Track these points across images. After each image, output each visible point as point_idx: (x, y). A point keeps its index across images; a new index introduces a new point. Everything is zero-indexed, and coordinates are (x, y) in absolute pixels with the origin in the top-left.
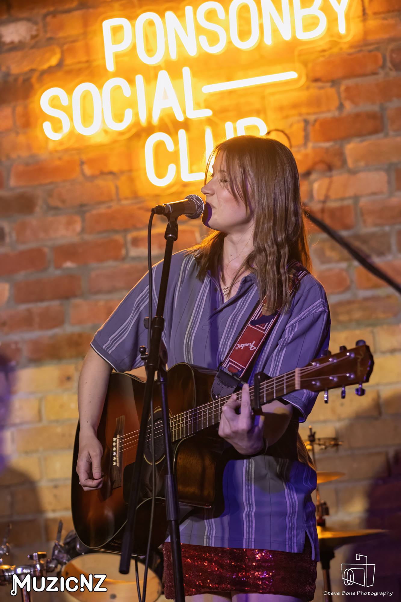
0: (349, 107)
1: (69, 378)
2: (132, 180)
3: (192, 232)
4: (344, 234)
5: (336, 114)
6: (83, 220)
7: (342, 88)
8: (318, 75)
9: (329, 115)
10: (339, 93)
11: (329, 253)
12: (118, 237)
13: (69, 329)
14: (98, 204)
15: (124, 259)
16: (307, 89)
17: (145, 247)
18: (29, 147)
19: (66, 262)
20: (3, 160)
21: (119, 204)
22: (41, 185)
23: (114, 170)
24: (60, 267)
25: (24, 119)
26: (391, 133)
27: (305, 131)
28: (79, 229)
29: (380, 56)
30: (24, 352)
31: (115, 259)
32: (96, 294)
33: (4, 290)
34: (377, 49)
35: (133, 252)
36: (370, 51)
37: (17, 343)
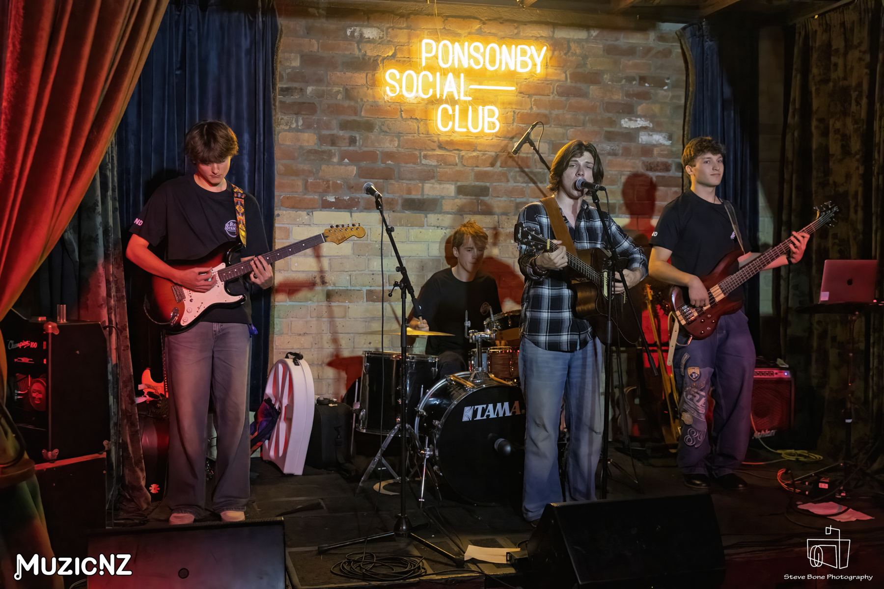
0: (535, 108)
2: (426, 125)
3: (455, 157)
4: (526, 170)
5: (529, 111)
6: (399, 141)
7: (533, 99)
8: (523, 90)
9: (526, 111)
10: (531, 101)
11: (518, 178)
12: (417, 153)
13: (387, 195)
14: (407, 134)
15: (418, 164)
16: (517, 96)
17: (430, 160)
18: (374, 97)
19: (388, 161)
20: (359, 100)
21: (419, 136)
22: (378, 118)
23: (418, 118)
24: (385, 163)
25: (372, 81)
26: (553, 126)
27: (513, 116)
28: (396, 145)
29: (552, 87)
30: (362, 204)
31: (415, 164)
32: (402, 180)
33: (353, 169)
34: (551, 84)
35: (424, 161)
36: (548, 84)
37: (358, 198)
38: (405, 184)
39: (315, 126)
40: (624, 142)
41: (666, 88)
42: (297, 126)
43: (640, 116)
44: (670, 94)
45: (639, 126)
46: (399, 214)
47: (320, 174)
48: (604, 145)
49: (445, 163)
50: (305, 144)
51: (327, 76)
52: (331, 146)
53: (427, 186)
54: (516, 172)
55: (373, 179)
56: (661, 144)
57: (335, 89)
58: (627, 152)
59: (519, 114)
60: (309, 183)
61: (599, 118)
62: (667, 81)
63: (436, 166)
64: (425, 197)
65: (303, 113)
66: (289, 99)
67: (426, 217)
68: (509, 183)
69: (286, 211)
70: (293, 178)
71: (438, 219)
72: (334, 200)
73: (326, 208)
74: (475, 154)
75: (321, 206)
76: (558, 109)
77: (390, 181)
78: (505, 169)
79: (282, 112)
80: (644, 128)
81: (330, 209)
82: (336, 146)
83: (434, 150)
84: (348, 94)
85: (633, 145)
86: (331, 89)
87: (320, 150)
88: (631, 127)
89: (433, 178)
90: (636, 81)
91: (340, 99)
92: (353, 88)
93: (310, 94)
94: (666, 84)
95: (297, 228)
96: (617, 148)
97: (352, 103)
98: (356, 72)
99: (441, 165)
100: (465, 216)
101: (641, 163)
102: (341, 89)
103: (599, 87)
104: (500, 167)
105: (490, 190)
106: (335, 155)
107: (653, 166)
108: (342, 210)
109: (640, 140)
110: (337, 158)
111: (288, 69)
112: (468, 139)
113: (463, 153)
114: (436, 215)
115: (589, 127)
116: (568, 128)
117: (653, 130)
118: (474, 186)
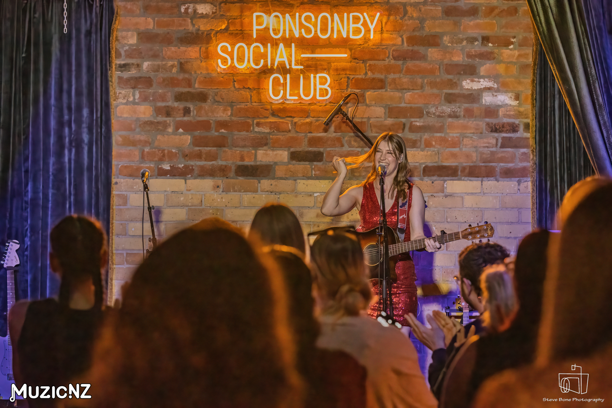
0: (369, 73)
1: (218, 187)
2: (259, 93)
3: (287, 124)
5: (364, 77)
6: (232, 110)
7: (368, 65)
8: (356, 56)
9: (360, 77)
10: (365, 66)
11: (353, 143)
12: (250, 121)
13: (220, 163)
14: (240, 103)
15: (251, 132)
16: (351, 62)
17: (263, 128)
18: (207, 69)
19: (222, 129)
20: (193, 73)
21: (252, 105)
22: (211, 89)
23: (251, 87)
24: (218, 131)
25: (205, 54)
26: (389, 90)
27: (347, 82)
28: (229, 114)
29: (387, 52)
30: (196, 172)
31: (247, 131)
32: (235, 147)
33: (188, 139)
34: (386, 48)
35: (257, 129)
36: (383, 49)
37: (192, 166)
38: (238, 152)
39: (151, 98)
40: (467, 103)
41: (512, 47)
42: (134, 99)
43: (483, 77)
44: (516, 53)
45: (482, 87)
46: (232, 181)
47: (156, 143)
48: (444, 108)
49: (278, 130)
50: (142, 116)
51: (162, 51)
52: (167, 117)
53: (260, 152)
54: (351, 137)
55: (207, 147)
56: (507, 104)
57: (170, 63)
58: (469, 113)
59: (354, 80)
60: (145, 152)
61: (438, 80)
62: (512, 40)
63: (269, 133)
64: (258, 163)
65: (139, 87)
66: (126, 75)
67: (260, 182)
68: (344, 148)
69: (124, 179)
70: (131, 148)
71: (271, 185)
72: (169, 168)
73: (161, 175)
74: (308, 120)
75: (156, 173)
76: (394, 73)
77: (224, 148)
78: (340, 134)
79: (120, 87)
80: (489, 89)
81: (165, 177)
82: (170, 117)
83: (267, 117)
84: (182, 67)
85: (475, 106)
86: (166, 63)
87: (156, 121)
88: (473, 88)
89: (266, 144)
90: (478, 41)
91: (174, 73)
92: (187, 62)
93: (146, 69)
94: (512, 43)
95: (134, 195)
96: (459, 110)
97: (187, 76)
98: (190, 46)
99: (274, 132)
100: (298, 181)
101: (485, 124)
102: (176, 63)
103: (438, 49)
104: (335, 132)
105: (324, 155)
106: (170, 125)
107: (498, 127)
108: (177, 177)
109: (484, 101)
110: (172, 127)
111: (125, 47)
112: (301, 106)
113: (296, 120)
114: (270, 180)
115: (428, 90)
116: (404, 91)
117: (498, 90)
118: (308, 152)
